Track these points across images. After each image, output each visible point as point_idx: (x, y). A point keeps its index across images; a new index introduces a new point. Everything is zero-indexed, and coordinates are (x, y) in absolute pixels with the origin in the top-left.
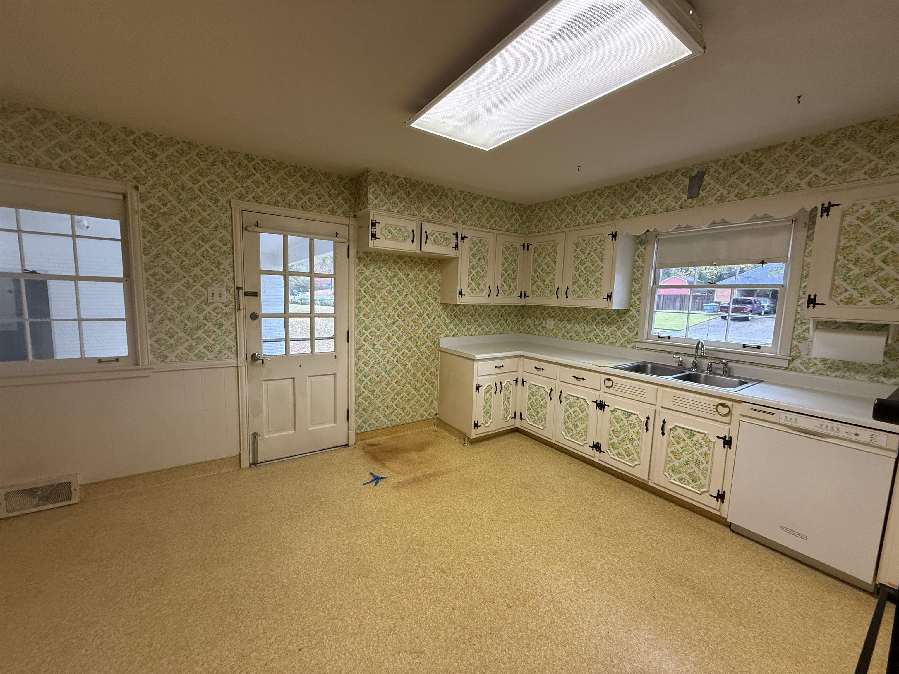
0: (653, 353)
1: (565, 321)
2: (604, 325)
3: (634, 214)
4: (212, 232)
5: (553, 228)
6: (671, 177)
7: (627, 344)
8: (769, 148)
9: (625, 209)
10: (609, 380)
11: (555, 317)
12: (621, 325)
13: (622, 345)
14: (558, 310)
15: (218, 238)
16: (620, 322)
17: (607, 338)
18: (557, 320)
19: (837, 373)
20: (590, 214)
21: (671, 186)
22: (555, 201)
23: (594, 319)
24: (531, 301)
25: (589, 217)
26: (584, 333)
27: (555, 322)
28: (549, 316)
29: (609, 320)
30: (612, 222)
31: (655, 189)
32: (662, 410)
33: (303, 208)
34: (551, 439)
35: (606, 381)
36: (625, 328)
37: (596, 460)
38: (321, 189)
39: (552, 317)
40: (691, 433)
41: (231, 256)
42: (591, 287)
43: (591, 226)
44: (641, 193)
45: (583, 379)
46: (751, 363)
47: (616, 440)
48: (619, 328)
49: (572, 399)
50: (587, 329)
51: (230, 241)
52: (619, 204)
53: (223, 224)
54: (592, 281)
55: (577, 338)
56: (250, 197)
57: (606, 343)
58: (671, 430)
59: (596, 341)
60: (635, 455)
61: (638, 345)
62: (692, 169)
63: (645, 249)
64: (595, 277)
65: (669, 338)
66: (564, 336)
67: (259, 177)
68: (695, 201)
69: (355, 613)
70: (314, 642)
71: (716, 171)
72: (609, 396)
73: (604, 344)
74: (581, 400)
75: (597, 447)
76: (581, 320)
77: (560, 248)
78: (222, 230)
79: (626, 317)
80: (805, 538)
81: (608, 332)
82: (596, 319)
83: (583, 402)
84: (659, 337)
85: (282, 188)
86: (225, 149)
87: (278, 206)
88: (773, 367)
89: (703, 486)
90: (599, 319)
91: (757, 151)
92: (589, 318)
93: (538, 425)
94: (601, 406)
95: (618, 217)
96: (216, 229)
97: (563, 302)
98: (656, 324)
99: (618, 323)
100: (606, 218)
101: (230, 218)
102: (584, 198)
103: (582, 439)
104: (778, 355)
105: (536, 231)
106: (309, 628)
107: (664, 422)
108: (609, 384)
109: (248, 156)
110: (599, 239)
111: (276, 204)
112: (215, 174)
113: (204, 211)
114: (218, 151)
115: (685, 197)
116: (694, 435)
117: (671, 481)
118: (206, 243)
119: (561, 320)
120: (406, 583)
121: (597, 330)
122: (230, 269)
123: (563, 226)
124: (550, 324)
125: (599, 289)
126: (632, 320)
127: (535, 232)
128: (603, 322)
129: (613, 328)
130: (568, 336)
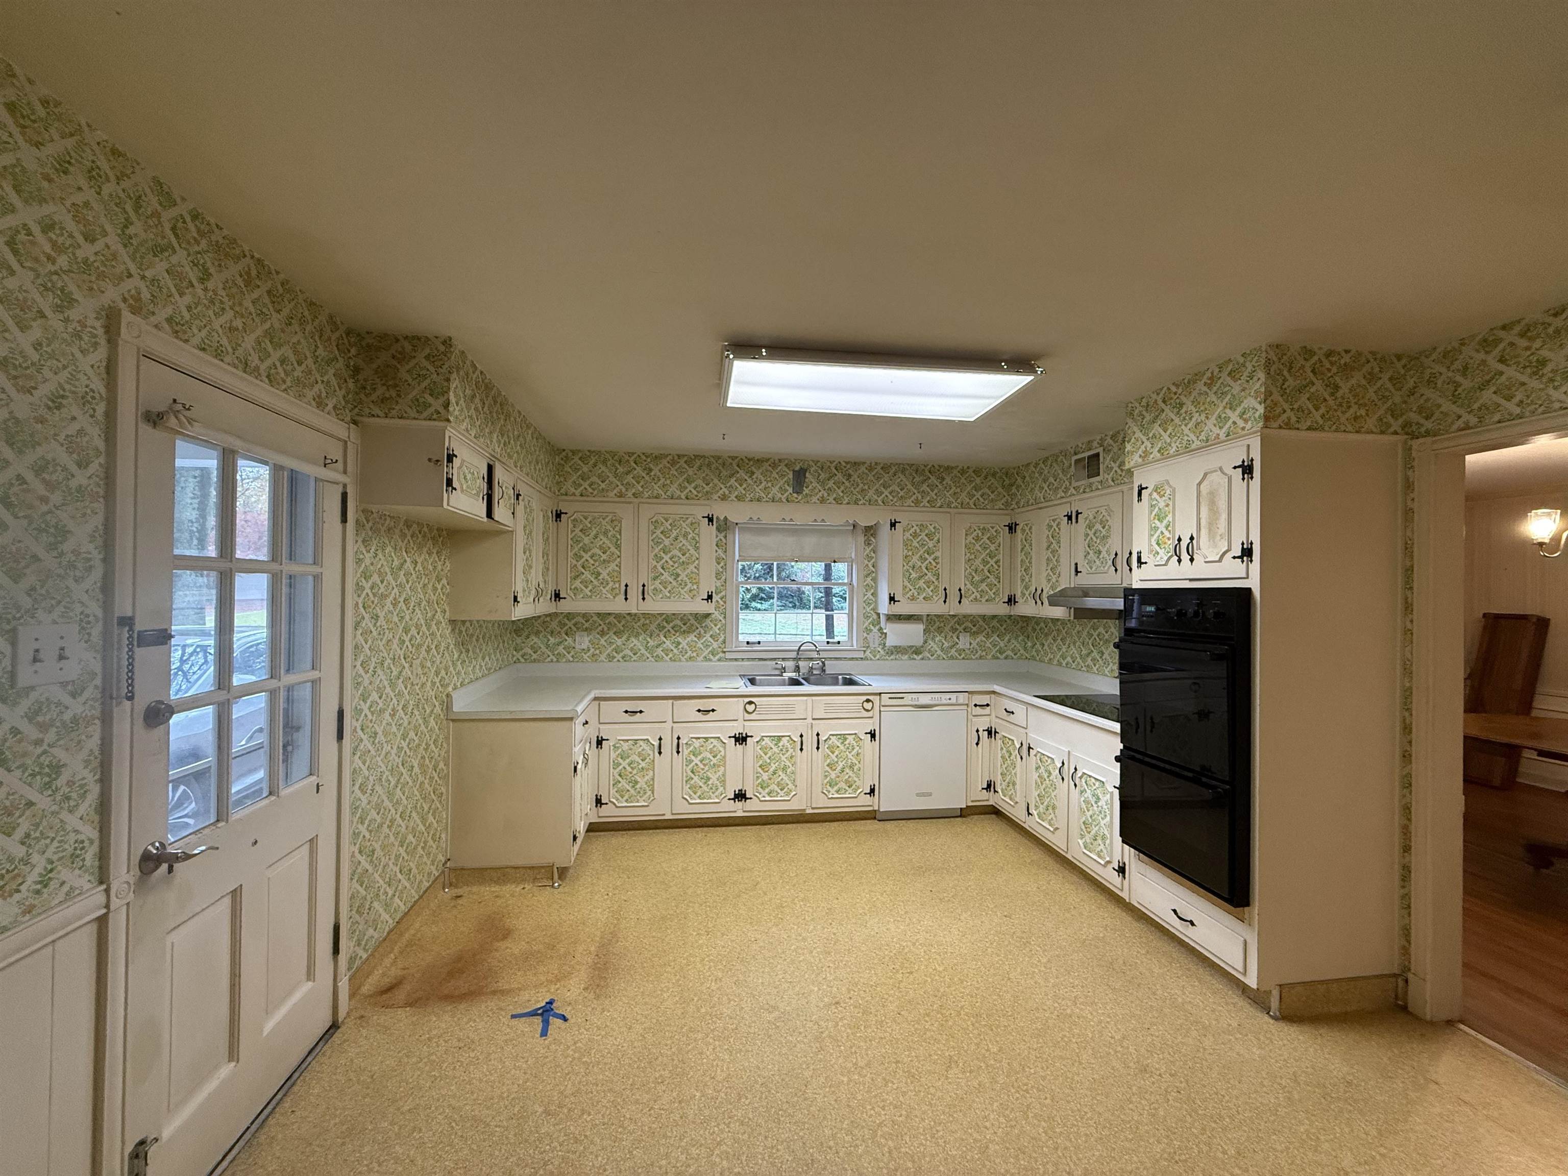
0: (746, 663)
1: (611, 633)
2: (678, 634)
3: (736, 497)
4: (42, 411)
5: (612, 494)
6: (774, 465)
7: (712, 657)
8: (855, 463)
9: (724, 489)
10: (750, 703)
11: (591, 630)
12: (702, 632)
13: (706, 659)
14: (595, 618)
15: (61, 438)
16: (700, 629)
17: (683, 652)
18: (594, 633)
19: (892, 657)
20: (676, 485)
21: (775, 475)
22: (613, 454)
23: (661, 628)
24: (565, 606)
25: (674, 489)
26: (647, 648)
27: (591, 637)
28: (578, 629)
29: (684, 628)
30: (706, 502)
31: (758, 474)
32: (814, 722)
33: (270, 381)
34: (664, 815)
35: (747, 706)
36: (708, 635)
37: (740, 814)
38: (302, 340)
39: (586, 629)
40: (843, 737)
41: (100, 506)
42: (683, 584)
43: (677, 501)
44: (742, 474)
45: (713, 710)
46: (836, 659)
47: (765, 776)
48: (699, 636)
49: (697, 744)
50: (651, 643)
51: (98, 453)
52: (716, 481)
53: (81, 390)
54: (683, 576)
55: (635, 658)
56: (162, 314)
57: (683, 659)
58: (825, 741)
59: (667, 658)
60: (791, 786)
61: (728, 656)
62: (794, 463)
63: (725, 537)
64: (688, 571)
65: (759, 643)
66: (611, 658)
67: (184, 262)
68: (800, 497)
69: (873, 1109)
70: (910, 1165)
71: (816, 471)
72: (752, 723)
73: (680, 660)
74: (712, 740)
75: (740, 796)
76: (640, 631)
77: (627, 524)
78: (75, 411)
79: (708, 621)
80: (930, 794)
81: (684, 644)
82: (664, 627)
83: (715, 742)
84: (748, 643)
85: (232, 313)
86: (100, 135)
87: (222, 360)
88: (852, 659)
89: (859, 788)
90: (669, 627)
91: (847, 463)
92: (653, 627)
93: (638, 802)
94: (741, 739)
95: (715, 497)
96: (56, 402)
97: (634, 606)
98: (742, 628)
99: (697, 631)
100: (700, 495)
101: (103, 370)
102: (665, 462)
103: (717, 793)
104: (855, 647)
105: (578, 492)
106: (882, 1168)
107: (818, 735)
108: (750, 708)
109: (161, 185)
110: (689, 520)
111: (219, 354)
112: (68, 203)
113: (23, 327)
114: (79, 130)
115: (791, 490)
116: (846, 739)
117: (830, 796)
118: (21, 452)
119: (603, 633)
120: (840, 1044)
121: (668, 643)
122: (95, 553)
123: (630, 494)
124: (583, 641)
125: (695, 587)
126: (716, 625)
127: (574, 494)
128: (676, 632)
129: (692, 637)
130: (619, 657)
